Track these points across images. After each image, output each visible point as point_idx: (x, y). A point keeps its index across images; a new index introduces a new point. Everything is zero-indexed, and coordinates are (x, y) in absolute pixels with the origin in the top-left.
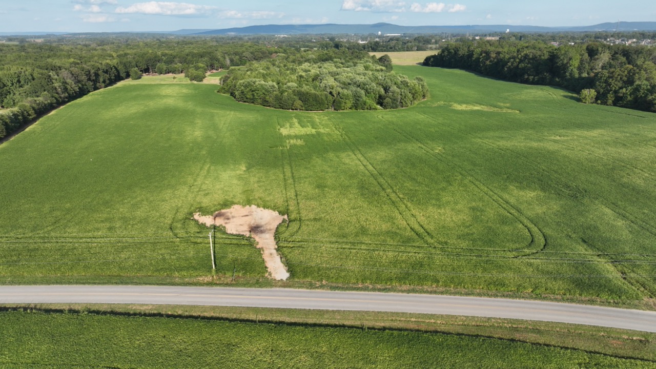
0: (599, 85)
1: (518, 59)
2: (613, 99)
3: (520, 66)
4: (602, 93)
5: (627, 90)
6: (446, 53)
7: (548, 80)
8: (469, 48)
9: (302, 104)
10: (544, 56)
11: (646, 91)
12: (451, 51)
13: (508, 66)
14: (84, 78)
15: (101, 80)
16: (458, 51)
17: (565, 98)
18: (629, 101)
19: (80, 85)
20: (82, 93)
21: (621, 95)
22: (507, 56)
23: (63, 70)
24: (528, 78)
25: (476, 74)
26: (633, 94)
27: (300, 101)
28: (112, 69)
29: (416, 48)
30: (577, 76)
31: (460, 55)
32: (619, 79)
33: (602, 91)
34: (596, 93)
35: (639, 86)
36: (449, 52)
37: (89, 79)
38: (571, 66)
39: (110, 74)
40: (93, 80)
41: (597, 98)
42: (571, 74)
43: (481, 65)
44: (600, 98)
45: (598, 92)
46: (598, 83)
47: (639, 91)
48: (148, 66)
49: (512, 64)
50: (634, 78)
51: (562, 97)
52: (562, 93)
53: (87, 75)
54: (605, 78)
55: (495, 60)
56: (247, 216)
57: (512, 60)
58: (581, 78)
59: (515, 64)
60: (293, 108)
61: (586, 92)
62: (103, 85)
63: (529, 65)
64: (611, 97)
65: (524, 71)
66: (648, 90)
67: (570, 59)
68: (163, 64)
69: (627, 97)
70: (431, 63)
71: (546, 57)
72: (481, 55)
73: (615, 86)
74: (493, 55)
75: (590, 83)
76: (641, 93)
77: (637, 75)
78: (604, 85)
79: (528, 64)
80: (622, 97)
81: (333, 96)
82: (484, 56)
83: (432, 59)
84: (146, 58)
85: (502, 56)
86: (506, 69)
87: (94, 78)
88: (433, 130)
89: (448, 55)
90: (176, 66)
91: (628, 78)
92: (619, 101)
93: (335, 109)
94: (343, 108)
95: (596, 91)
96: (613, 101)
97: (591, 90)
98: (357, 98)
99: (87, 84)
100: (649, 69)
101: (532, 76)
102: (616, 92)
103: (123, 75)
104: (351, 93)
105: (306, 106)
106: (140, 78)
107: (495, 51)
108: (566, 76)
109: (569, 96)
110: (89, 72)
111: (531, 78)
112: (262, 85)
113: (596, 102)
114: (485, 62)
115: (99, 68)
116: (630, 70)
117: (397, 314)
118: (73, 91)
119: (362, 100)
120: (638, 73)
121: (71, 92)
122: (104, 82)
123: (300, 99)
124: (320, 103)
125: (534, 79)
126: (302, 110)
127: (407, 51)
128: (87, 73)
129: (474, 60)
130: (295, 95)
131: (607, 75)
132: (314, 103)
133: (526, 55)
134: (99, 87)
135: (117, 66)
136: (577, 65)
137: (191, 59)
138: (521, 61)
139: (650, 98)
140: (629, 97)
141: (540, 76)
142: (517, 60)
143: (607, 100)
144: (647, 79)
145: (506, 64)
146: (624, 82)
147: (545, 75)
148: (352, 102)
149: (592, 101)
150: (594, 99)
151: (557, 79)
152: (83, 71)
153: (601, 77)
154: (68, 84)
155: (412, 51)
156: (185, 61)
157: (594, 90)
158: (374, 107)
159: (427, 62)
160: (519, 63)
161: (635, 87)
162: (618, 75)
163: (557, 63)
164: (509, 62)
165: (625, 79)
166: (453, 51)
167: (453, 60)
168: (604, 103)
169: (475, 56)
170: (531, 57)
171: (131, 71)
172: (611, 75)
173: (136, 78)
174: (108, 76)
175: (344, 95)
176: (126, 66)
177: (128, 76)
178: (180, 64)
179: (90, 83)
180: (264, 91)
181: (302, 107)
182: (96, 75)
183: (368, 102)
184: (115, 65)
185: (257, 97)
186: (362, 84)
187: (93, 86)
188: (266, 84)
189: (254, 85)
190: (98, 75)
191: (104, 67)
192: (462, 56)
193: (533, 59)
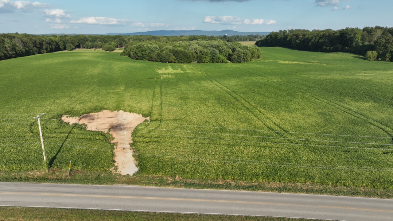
0: (379, 48)
1: (318, 37)
2: (390, 57)
3: (320, 41)
4: (381, 54)
6: (269, 38)
7: (340, 49)
8: (284, 34)
9: (175, 58)
12: (272, 36)
14: (31, 45)
15: (44, 48)
16: (277, 36)
17: (355, 58)
19: (27, 49)
20: (27, 53)
22: (310, 36)
23: (16, 39)
24: (326, 48)
25: (289, 49)
27: (174, 56)
28: (53, 42)
30: (361, 44)
31: (278, 38)
34: (377, 54)
37: (35, 46)
38: (356, 39)
39: (52, 46)
40: (38, 47)
41: (378, 57)
42: (356, 44)
43: (293, 43)
44: (380, 56)
45: (379, 53)
46: (378, 47)
48: (79, 44)
49: (314, 40)
51: (353, 57)
52: (351, 55)
53: (33, 44)
54: (383, 44)
55: (303, 39)
57: (314, 38)
58: (364, 46)
59: (317, 40)
60: (169, 61)
61: (370, 53)
62: (46, 51)
63: (327, 40)
64: (388, 56)
65: (323, 44)
67: (356, 34)
68: (89, 42)
70: (259, 45)
72: (293, 37)
73: (391, 48)
74: (301, 36)
75: (372, 48)
78: (383, 48)
79: (325, 40)
81: (197, 54)
82: (295, 38)
83: (260, 42)
84: (78, 38)
85: (307, 36)
86: (310, 44)
87: (39, 46)
88: (269, 71)
89: (271, 39)
90: (97, 43)
93: (198, 63)
94: (204, 61)
95: (377, 52)
96: (390, 59)
97: (374, 51)
98: (214, 55)
99: (33, 49)
101: (329, 47)
102: (391, 52)
103: (62, 47)
104: (209, 51)
105: (178, 60)
106: (73, 49)
107: (302, 34)
108: (353, 45)
109: (357, 57)
110: (36, 42)
111: (328, 48)
112: (148, 47)
113: (377, 60)
114: (295, 41)
115: (43, 41)
118: (20, 51)
119: (217, 56)
121: (18, 52)
122: (46, 49)
123: (174, 55)
124: (187, 58)
125: (330, 49)
126: (175, 62)
127: (244, 41)
128: (34, 42)
129: (288, 41)
130: (170, 52)
131: (384, 41)
132: (184, 57)
133: (324, 34)
134: (43, 52)
135: (58, 42)
136: (360, 38)
138: (320, 38)
141: (334, 46)
142: (318, 38)
143: (385, 58)
145: (311, 41)
147: (338, 46)
148: (210, 57)
149: (375, 59)
150: (376, 58)
151: (347, 48)
152: (31, 40)
153: (380, 43)
154: (17, 47)
155: (247, 41)
156: (103, 41)
157: (375, 52)
158: (225, 61)
159: (257, 44)
160: (319, 39)
163: (346, 37)
164: (312, 39)
166: (274, 36)
167: (274, 42)
168: (384, 60)
169: (289, 38)
170: (327, 35)
171: (68, 46)
172: (388, 41)
173: (71, 49)
174: (50, 46)
175: (204, 52)
176: (64, 43)
177: (65, 49)
178: (100, 43)
179: (36, 49)
180: (149, 51)
181: (175, 60)
182: (41, 44)
183: (221, 58)
184: (57, 41)
185: (145, 55)
186: (217, 46)
187: (37, 51)
188: (151, 46)
189: (143, 47)
190: (43, 45)
191: (48, 40)
192: (279, 39)
193: (329, 36)
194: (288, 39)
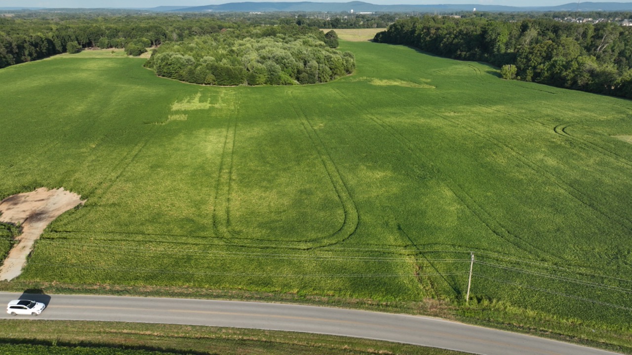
0: (520, 61)
1: (454, 34)
2: (532, 75)
3: (454, 41)
4: (523, 69)
5: (544, 66)
6: (393, 30)
7: (478, 56)
8: (414, 24)
9: (214, 78)
10: (476, 31)
11: (561, 67)
12: (398, 27)
13: (443, 42)
15: (27, 53)
16: (404, 27)
17: (488, 74)
18: (546, 77)
21: (539, 71)
22: (445, 32)
24: (460, 54)
25: (416, 50)
26: (550, 70)
27: (212, 75)
28: (43, 42)
29: (376, 25)
30: (503, 51)
31: (404, 31)
32: (539, 54)
33: (522, 66)
34: (516, 69)
35: (556, 61)
36: (396, 29)
37: (11, 52)
38: (498, 41)
39: (41, 47)
40: (16, 53)
41: (517, 75)
42: (498, 50)
43: (422, 41)
44: (521, 73)
45: (519, 68)
47: (555, 67)
48: (90, 40)
49: (447, 41)
50: (551, 54)
51: (485, 73)
52: (487, 68)
53: (7, 48)
54: (526, 54)
55: (435, 36)
56: (43, 200)
57: (448, 36)
58: (506, 54)
59: (450, 40)
60: (206, 82)
61: (506, 67)
62: (29, 58)
63: (462, 41)
64: (530, 73)
65: (457, 47)
66: (563, 66)
67: (499, 34)
68: (106, 37)
69: (544, 73)
70: (380, 40)
71: (479, 32)
72: (423, 31)
73: (535, 62)
74: (433, 31)
75: (511, 59)
76: (557, 70)
77: (555, 51)
78: (525, 60)
79: (461, 40)
80: (540, 73)
81: (249, 71)
82: (426, 32)
83: (381, 35)
84: (88, 31)
85: (440, 32)
86: (442, 45)
87: (17, 51)
89: (395, 31)
90: (118, 40)
91: (547, 54)
92: (537, 78)
93: (249, 84)
94: (258, 83)
95: (517, 67)
96: (532, 77)
97: (512, 65)
98: (272, 72)
99: (7, 56)
100: (567, 45)
101: (465, 51)
102: (535, 68)
103: (59, 48)
104: (265, 67)
105: (219, 80)
106: (78, 51)
107: (434, 27)
108: (494, 52)
109: (492, 72)
110: (11, 44)
111: (463, 54)
112: (177, 59)
113: (516, 78)
114: (425, 39)
115: (25, 41)
116: (550, 46)
117: (110, 324)
119: (276, 74)
120: (556, 49)
122: (30, 54)
123: (213, 73)
124: (233, 78)
125: (465, 55)
126: (215, 84)
127: (367, 28)
128: (7, 45)
129: (416, 37)
130: (208, 69)
131: (528, 50)
132: (226, 77)
133: (460, 30)
134: (24, 61)
135: (52, 40)
136: (505, 41)
137: (135, 34)
138: (456, 37)
139: (564, 74)
140: (546, 72)
141: (471, 52)
142: (453, 36)
143: (526, 76)
144: (564, 55)
145: (442, 40)
146: (543, 58)
147: (476, 51)
148: (266, 77)
149: (513, 77)
150: (514, 76)
151: (486, 55)
152: (2, 43)
153: (522, 53)
155: (372, 28)
156: (129, 36)
157: (514, 66)
158: (289, 82)
159: (378, 39)
160: (454, 39)
161: (552, 62)
162: (538, 51)
163: (486, 38)
164: (445, 38)
165: (544, 54)
166: (399, 27)
167: (398, 36)
168: (524, 79)
169: (417, 32)
170: (464, 32)
171: (69, 45)
172: (532, 51)
173: (74, 51)
174: (37, 49)
175: (258, 70)
176: (64, 40)
177: (64, 50)
178: (124, 39)
179: (11, 56)
180: (179, 65)
181: (214, 81)
182: (21, 47)
183: (283, 78)
184: (51, 38)
185: (173, 71)
186: (280, 58)
187: (14, 59)
188: (182, 57)
189: (170, 59)
190: (24, 47)
191: (33, 40)
192: (406, 33)
193: (466, 34)
194: (416, 35)
